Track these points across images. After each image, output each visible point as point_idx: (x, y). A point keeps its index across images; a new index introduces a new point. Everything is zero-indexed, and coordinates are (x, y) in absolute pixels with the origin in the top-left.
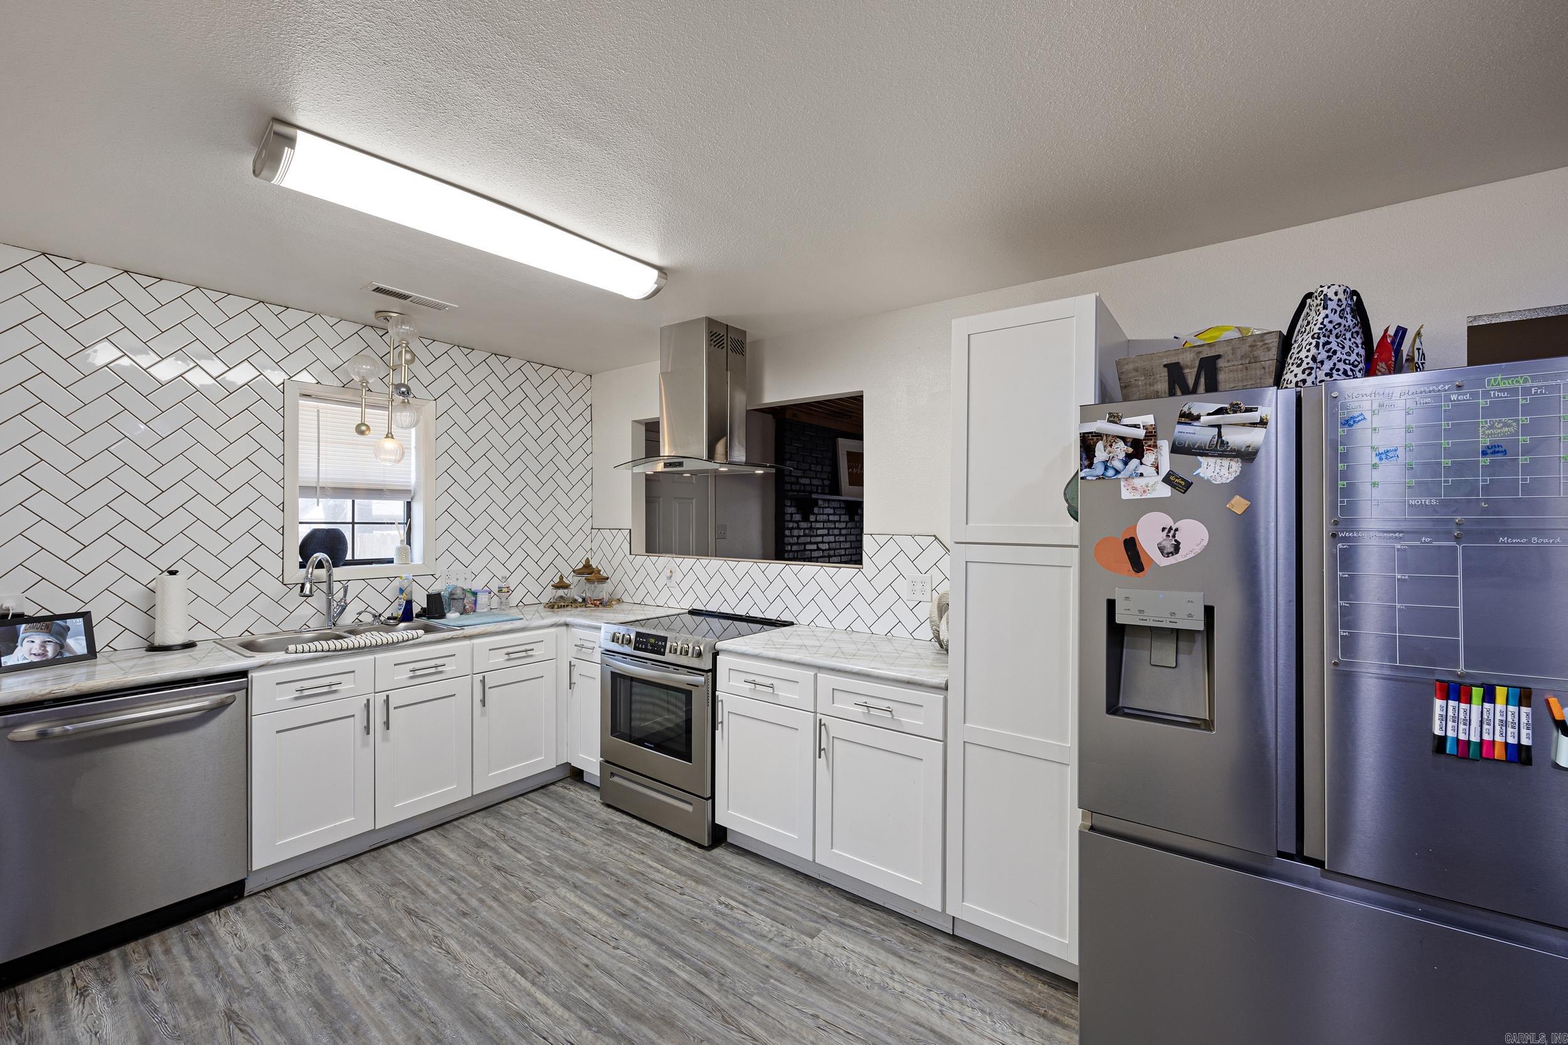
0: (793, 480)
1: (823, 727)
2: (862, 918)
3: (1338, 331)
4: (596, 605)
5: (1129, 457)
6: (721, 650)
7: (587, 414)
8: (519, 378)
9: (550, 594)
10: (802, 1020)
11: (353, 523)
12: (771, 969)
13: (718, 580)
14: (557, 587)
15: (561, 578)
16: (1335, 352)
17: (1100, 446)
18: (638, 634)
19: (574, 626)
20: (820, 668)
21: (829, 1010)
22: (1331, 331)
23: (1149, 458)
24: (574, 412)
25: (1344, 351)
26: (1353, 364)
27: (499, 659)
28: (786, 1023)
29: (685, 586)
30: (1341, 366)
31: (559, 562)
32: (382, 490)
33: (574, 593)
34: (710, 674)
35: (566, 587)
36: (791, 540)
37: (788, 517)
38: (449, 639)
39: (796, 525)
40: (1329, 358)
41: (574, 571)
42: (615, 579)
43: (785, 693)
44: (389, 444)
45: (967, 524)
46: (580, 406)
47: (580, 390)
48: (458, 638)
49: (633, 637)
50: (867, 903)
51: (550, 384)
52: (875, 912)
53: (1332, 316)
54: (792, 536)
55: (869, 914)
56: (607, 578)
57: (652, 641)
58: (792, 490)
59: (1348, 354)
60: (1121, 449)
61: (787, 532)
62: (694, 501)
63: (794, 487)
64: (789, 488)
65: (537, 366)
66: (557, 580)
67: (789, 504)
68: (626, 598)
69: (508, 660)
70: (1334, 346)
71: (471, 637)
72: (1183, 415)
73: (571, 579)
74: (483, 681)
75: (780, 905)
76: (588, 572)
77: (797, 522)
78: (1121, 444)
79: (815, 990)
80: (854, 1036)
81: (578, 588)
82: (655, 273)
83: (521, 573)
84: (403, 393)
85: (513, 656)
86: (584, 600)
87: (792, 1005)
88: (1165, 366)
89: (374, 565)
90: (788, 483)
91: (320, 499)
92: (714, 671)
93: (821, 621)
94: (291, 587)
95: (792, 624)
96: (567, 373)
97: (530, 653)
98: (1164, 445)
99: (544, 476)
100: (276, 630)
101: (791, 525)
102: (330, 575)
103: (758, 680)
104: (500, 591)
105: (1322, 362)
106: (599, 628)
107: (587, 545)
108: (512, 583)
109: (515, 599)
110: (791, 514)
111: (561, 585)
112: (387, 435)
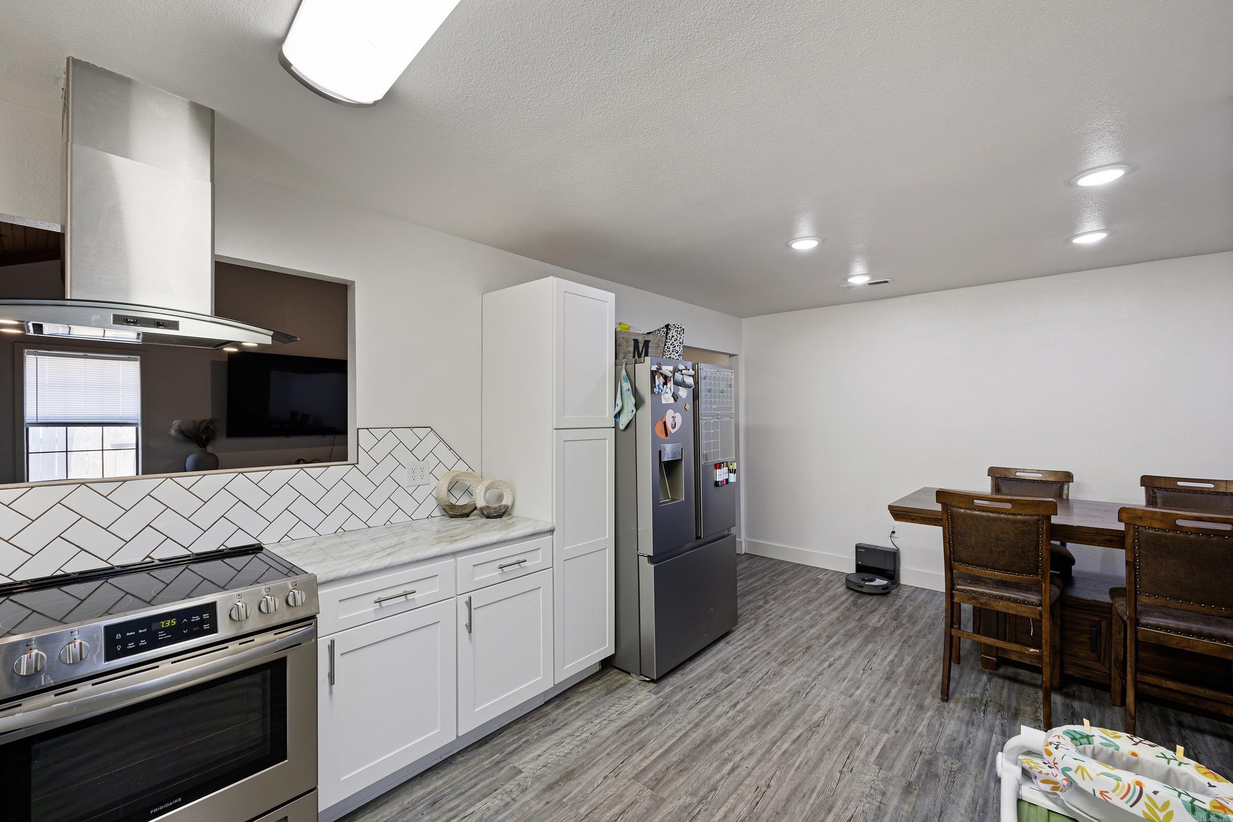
2: (508, 742)
10: (608, 785)
12: (551, 801)
21: (600, 771)
28: (610, 793)
50: (491, 737)
52: (504, 734)
55: (505, 738)
75: (466, 791)
79: (580, 775)
80: (625, 760)
87: (592, 789)
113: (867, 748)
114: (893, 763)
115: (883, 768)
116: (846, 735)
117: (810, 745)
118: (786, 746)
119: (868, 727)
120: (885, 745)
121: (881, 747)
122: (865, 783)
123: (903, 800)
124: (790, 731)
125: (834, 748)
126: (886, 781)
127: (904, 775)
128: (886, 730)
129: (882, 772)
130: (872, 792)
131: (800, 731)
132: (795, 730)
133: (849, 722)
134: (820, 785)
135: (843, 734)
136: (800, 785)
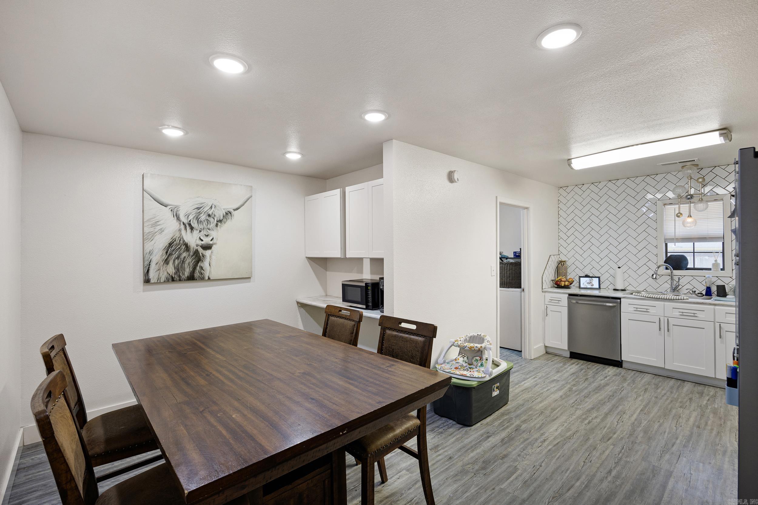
11: (694, 252)
32: (706, 238)
38: (701, 303)
44: (690, 220)
48: (706, 303)
71: (715, 305)
84: (689, 198)
89: (704, 271)
91: (676, 243)
94: (661, 276)
100: (655, 291)
102: (672, 272)
112: (688, 216)
113: (521, 479)
114: (507, 469)
115: (514, 467)
116: (533, 489)
117: (560, 483)
118: (578, 484)
119: (514, 494)
120: (507, 480)
121: (510, 479)
122: (528, 460)
123: (510, 452)
124: (576, 495)
125: (543, 480)
126: (515, 460)
127: (504, 463)
128: (501, 490)
129: (516, 465)
130: (525, 456)
131: (568, 494)
132: (573, 496)
133: (528, 499)
134: (554, 460)
135: (535, 489)
136: (560, 466)
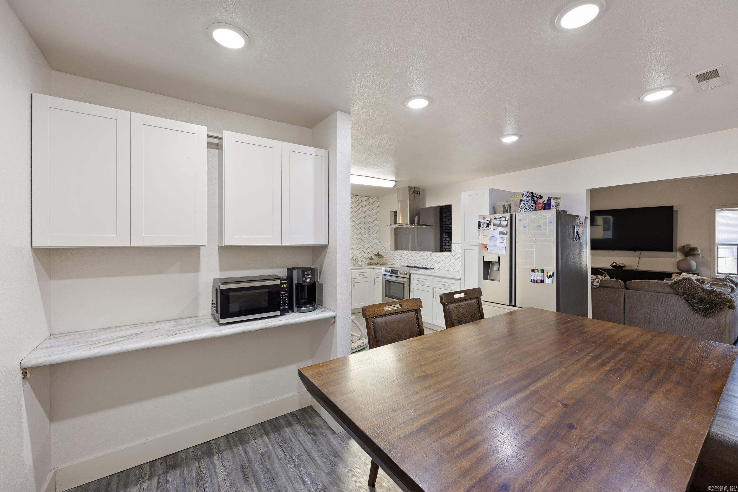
0: (446, 226)
1: (434, 291)
3: (527, 201)
4: (381, 264)
5: (487, 226)
6: (412, 273)
7: (378, 209)
8: (360, 201)
9: (368, 261)
13: (414, 257)
14: (370, 259)
15: (371, 257)
16: (526, 205)
17: (482, 224)
18: (391, 270)
19: (375, 269)
20: (434, 276)
22: (525, 201)
23: (490, 227)
24: (374, 209)
25: (528, 205)
26: (530, 207)
27: (357, 275)
29: (405, 259)
30: (527, 208)
31: (370, 252)
33: (374, 261)
34: (409, 279)
35: (373, 259)
36: (446, 247)
37: (444, 239)
39: (448, 242)
40: (524, 206)
41: (375, 255)
42: (386, 257)
43: (427, 283)
45: (465, 240)
46: (376, 207)
47: (376, 202)
49: (390, 271)
51: (368, 201)
53: (524, 198)
54: (446, 246)
56: (384, 257)
57: (395, 271)
58: (446, 229)
59: (529, 205)
60: (485, 225)
61: (444, 244)
62: (410, 234)
63: (446, 228)
64: (445, 229)
65: (364, 197)
66: (370, 257)
67: (445, 234)
68: (389, 263)
69: (359, 276)
70: (525, 204)
72: (494, 218)
73: (374, 257)
74: (354, 281)
76: (378, 255)
77: (448, 241)
78: (485, 224)
81: (376, 260)
82: (394, 182)
83: (360, 255)
85: (360, 275)
86: (377, 263)
88: (502, 205)
90: (444, 227)
92: (410, 278)
93: (441, 268)
95: (433, 269)
96: (372, 198)
97: (364, 275)
98: (492, 224)
99: (366, 228)
101: (445, 242)
103: (420, 280)
104: (356, 260)
105: (523, 207)
106: (382, 269)
107: (378, 248)
108: (359, 257)
109: (359, 262)
110: (446, 238)
111: (371, 259)
